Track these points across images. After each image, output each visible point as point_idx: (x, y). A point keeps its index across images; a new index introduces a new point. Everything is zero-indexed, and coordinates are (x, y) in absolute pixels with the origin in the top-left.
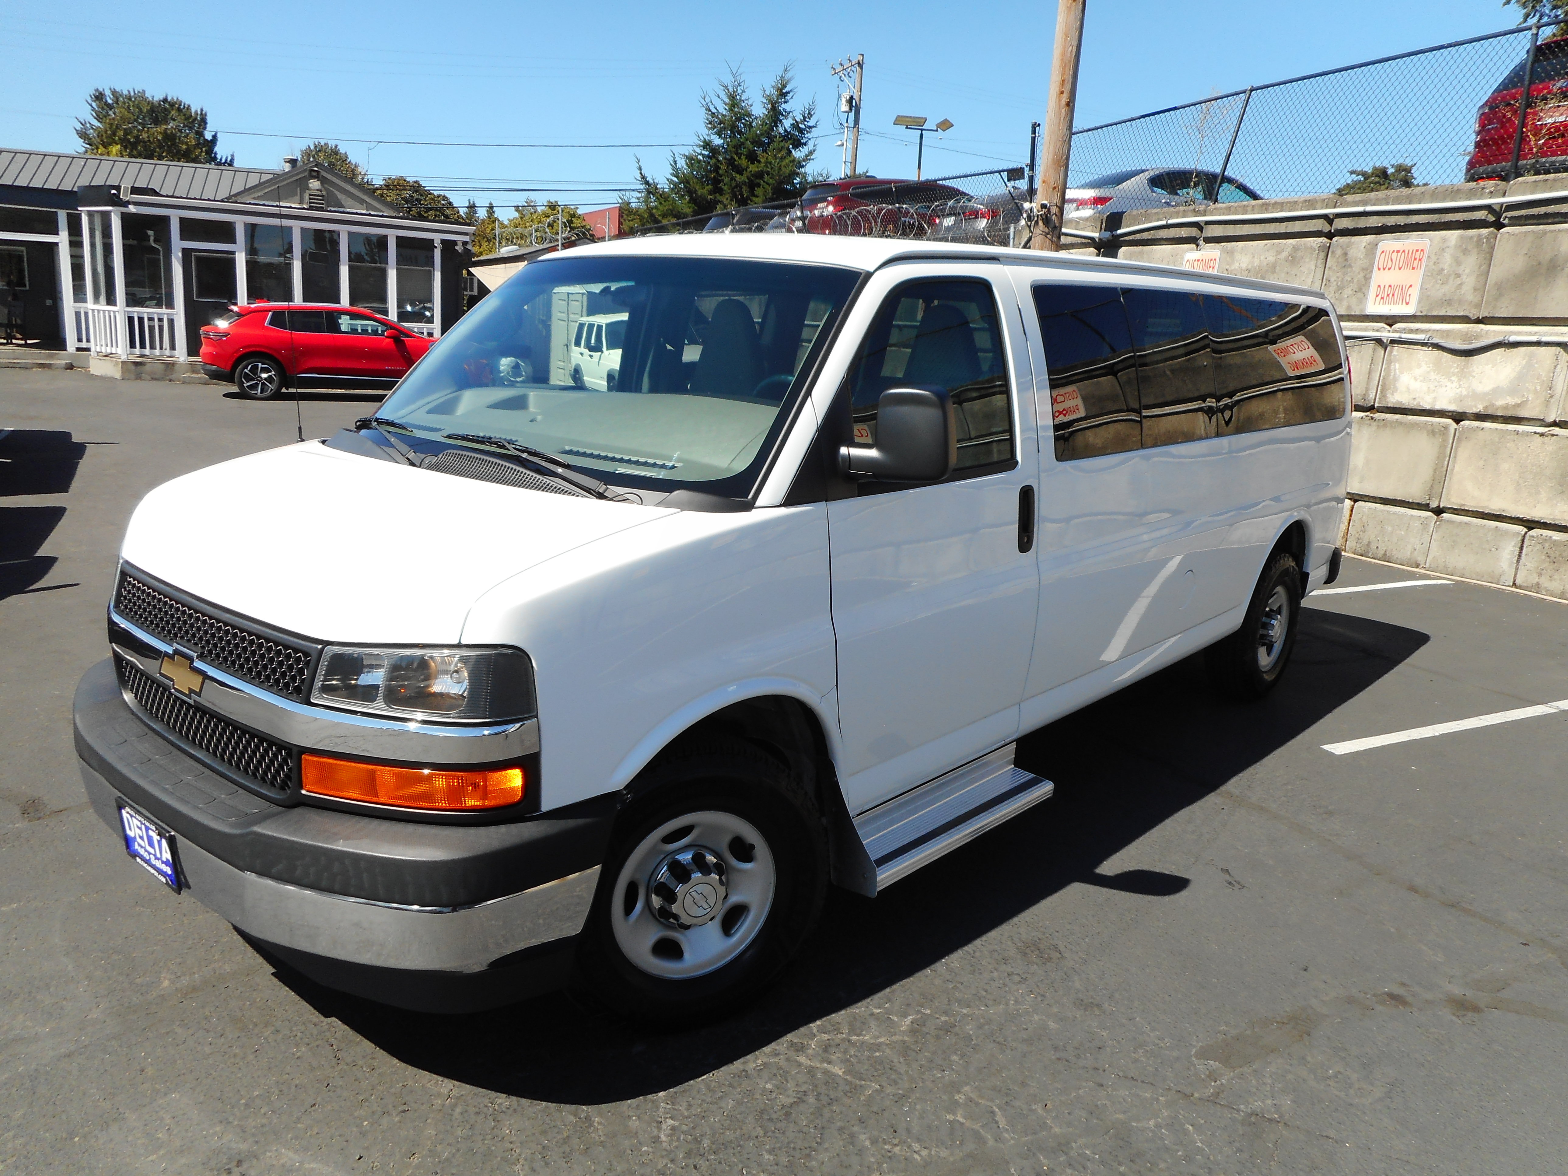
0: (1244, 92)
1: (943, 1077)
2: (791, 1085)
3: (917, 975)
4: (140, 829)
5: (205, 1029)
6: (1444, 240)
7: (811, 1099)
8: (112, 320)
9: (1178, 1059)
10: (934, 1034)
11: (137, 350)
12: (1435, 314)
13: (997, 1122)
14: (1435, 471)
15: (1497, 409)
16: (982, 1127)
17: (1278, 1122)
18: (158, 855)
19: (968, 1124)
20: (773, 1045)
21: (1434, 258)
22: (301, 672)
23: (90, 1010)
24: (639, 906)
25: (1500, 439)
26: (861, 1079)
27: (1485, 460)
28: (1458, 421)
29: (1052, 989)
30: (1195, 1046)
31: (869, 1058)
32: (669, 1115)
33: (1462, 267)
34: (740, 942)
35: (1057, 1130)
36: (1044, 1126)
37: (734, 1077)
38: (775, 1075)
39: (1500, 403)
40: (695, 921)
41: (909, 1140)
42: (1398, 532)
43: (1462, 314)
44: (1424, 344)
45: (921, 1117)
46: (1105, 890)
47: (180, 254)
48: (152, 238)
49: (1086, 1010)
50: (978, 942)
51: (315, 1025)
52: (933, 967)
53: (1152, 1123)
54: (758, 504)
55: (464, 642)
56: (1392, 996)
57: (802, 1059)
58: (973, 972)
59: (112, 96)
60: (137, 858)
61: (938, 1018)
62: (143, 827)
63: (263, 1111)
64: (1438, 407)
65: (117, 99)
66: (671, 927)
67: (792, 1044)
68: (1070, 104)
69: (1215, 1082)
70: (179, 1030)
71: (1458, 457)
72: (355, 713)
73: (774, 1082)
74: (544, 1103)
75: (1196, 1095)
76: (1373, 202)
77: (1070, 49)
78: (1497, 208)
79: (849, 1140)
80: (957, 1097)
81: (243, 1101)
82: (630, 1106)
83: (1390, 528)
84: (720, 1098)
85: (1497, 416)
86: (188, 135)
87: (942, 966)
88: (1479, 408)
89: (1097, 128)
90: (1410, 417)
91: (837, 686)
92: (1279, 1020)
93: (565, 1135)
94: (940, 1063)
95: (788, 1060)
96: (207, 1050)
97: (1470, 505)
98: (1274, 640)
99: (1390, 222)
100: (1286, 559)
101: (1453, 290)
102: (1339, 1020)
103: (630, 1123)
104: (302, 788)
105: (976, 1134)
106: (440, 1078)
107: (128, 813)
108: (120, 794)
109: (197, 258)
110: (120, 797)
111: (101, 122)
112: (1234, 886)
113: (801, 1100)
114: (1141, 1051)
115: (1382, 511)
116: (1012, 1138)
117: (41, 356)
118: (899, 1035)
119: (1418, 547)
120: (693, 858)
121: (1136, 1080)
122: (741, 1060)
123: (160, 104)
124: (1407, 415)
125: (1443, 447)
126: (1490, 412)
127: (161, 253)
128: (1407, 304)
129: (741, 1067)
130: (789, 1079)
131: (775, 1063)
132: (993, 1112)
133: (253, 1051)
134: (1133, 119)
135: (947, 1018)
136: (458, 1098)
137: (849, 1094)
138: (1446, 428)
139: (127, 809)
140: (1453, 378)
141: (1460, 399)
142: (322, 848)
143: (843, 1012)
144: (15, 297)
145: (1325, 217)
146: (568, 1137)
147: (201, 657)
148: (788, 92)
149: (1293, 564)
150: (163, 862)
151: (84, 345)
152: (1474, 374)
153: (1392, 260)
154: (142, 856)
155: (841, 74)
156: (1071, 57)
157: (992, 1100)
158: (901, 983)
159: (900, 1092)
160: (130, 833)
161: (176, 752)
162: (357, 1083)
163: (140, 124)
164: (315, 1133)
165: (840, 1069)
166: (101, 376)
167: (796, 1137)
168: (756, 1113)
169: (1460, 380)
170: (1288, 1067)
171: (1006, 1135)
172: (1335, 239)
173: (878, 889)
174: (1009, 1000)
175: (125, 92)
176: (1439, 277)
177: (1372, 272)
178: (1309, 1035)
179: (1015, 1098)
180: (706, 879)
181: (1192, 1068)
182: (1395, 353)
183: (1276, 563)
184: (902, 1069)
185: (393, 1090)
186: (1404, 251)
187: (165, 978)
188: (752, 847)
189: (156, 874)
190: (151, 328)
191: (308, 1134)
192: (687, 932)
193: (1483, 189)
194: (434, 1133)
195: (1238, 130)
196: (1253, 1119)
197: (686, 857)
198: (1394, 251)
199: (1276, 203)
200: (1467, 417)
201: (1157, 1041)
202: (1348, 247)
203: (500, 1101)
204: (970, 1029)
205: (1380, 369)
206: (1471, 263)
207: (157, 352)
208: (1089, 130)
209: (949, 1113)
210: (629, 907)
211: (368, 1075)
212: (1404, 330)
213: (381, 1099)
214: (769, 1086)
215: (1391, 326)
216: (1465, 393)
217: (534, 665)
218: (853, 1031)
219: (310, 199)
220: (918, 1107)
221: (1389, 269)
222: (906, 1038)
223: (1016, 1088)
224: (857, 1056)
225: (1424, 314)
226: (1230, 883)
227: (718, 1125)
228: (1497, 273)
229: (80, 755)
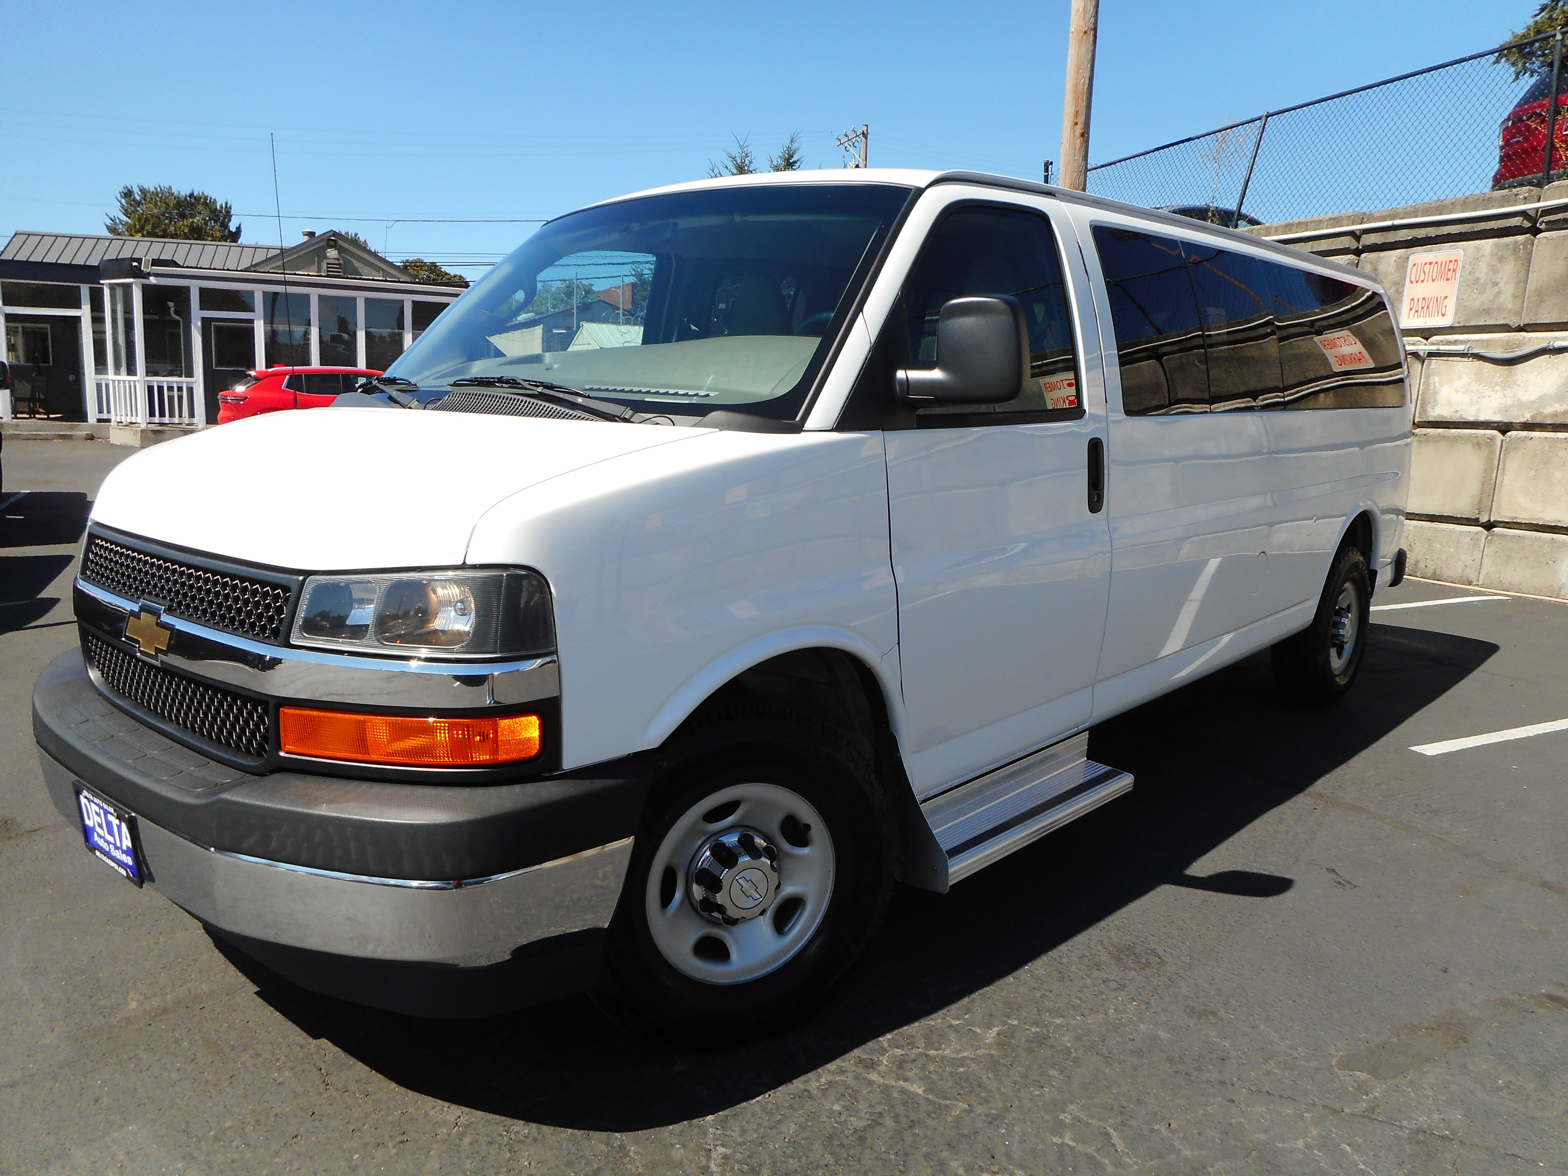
0: (1260, 118)
1: (1043, 1095)
2: (862, 1106)
3: (998, 983)
4: (98, 814)
5: (174, 1054)
6: (1478, 249)
7: (888, 1121)
8: (132, 390)
9: (1317, 1070)
10: (1025, 1047)
11: (157, 419)
12: (1473, 324)
13: (1113, 1145)
14: (1483, 484)
15: (1545, 417)
16: (1098, 1150)
17: (1452, 1139)
18: (118, 844)
19: (1080, 1147)
20: (838, 1062)
21: (1468, 268)
22: (279, 611)
23: (44, 1035)
24: (678, 895)
25: (1550, 447)
26: (945, 1098)
27: (1536, 470)
28: (1504, 433)
29: (1156, 996)
30: (1334, 1056)
31: (952, 1074)
32: (719, 1142)
33: (1499, 276)
34: (795, 941)
35: (1187, 1152)
36: (1171, 1149)
37: (794, 1098)
38: (843, 1095)
39: (1548, 410)
40: (743, 914)
41: (1011, 1167)
42: (1447, 549)
43: (1501, 322)
44: (1463, 355)
45: (1022, 1141)
46: (1199, 892)
47: (199, 324)
48: (172, 309)
49: (1199, 1018)
50: (1063, 948)
51: (302, 1047)
52: (1015, 974)
53: (1300, 1143)
54: (807, 426)
55: (469, 562)
56: (1552, 998)
57: (873, 1076)
58: (1062, 980)
59: (140, 193)
60: (97, 852)
61: (1028, 1029)
62: (102, 811)
63: (234, 1144)
64: (1482, 418)
65: (145, 195)
66: (715, 923)
67: (860, 1061)
68: (1085, 135)
69: (1367, 1095)
70: (143, 1056)
71: (1507, 469)
72: (342, 652)
73: (842, 1103)
74: (570, 1131)
75: (1347, 1110)
76: (1402, 216)
77: (1082, 81)
78: (1532, 214)
79: (939, 1168)
80: (1062, 1117)
81: (212, 1133)
82: (671, 1132)
83: (1438, 546)
84: (780, 1122)
85: (1546, 424)
86: (213, 227)
87: (1025, 973)
88: (1526, 417)
89: (1111, 164)
90: (1453, 431)
91: (899, 643)
92: (1426, 1024)
93: (596, 1166)
94: (1036, 1078)
95: (856, 1078)
96: (175, 1076)
97: (1523, 518)
98: (1345, 640)
99: (1420, 234)
100: (1355, 553)
101: (1491, 299)
102: (1497, 1024)
103: (674, 1152)
104: (280, 749)
105: (1090, 1159)
106: (446, 1104)
107: (86, 797)
108: (77, 778)
109: (216, 327)
110: (78, 781)
111: (129, 218)
112: (1344, 885)
113: (876, 1122)
114: (1272, 1062)
115: (1429, 528)
116: (1136, 1163)
117: (63, 427)
118: (985, 1049)
119: (1469, 563)
120: (739, 841)
121: (1273, 1095)
122: (802, 1079)
123: (186, 199)
124: (1449, 428)
125: (1490, 458)
126: (1538, 421)
127: (181, 323)
128: (1443, 315)
129: (802, 1087)
130: (860, 1099)
131: (842, 1081)
132: (1108, 1134)
133: (228, 1076)
134: (1147, 153)
135: (1038, 1030)
136: (467, 1126)
137: (934, 1115)
138: (1492, 439)
139: (85, 793)
140: (1497, 388)
141: (1506, 409)
142: (303, 814)
143: (916, 1024)
144: (40, 372)
145: (1352, 233)
146: (599, 1169)
147: (170, 610)
148: (796, 162)
149: (1361, 559)
150: (123, 852)
151: (105, 416)
152: (1518, 383)
153: (1424, 272)
154: (102, 848)
155: (846, 144)
156: (1083, 89)
157: (1104, 1120)
158: (981, 991)
159: (994, 1112)
160: (89, 823)
161: (143, 728)
162: (348, 1111)
163: (167, 218)
164: (295, 1168)
165: (919, 1088)
166: (121, 445)
167: (874, 1165)
168: (823, 1139)
169: (1504, 390)
170: (1448, 1077)
171: (1128, 1160)
172: (1363, 255)
173: (951, 883)
174: (1109, 1008)
175: (152, 189)
176: (1476, 287)
177: (1403, 286)
178: (1465, 1041)
179: (1131, 1117)
180: (755, 863)
181: (1336, 1080)
182: (1433, 366)
183: (1344, 556)
184: (993, 1086)
185: (390, 1119)
186: (1437, 263)
187: (132, 999)
188: (808, 827)
189: (116, 867)
190: (171, 399)
191: (288, 1169)
192: (736, 929)
193: (1517, 195)
194: (437, 1166)
195: (1255, 156)
196: (1421, 1137)
197: (731, 840)
198: (1426, 264)
199: (1300, 223)
200: (1513, 427)
201: (1290, 1051)
202: (1378, 261)
203: (516, 1129)
204: (1067, 1040)
205: (1418, 383)
206: (1508, 271)
207: (176, 420)
208: (1102, 166)
209: (1055, 1136)
210: (666, 898)
211: (361, 1101)
212: (1442, 342)
213: (376, 1129)
214: (837, 1107)
215: (1427, 339)
216: (1510, 402)
217: (553, 590)
218: (929, 1044)
219: (328, 268)
220: (1017, 1128)
221: (1422, 281)
222: (993, 1052)
223: (1131, 1106)
224: (937, 1072)
225: (1461, 324)
226: (1339, 883)
227: (779, 1153)
228: (1536, 279)
229: (38, 742)
